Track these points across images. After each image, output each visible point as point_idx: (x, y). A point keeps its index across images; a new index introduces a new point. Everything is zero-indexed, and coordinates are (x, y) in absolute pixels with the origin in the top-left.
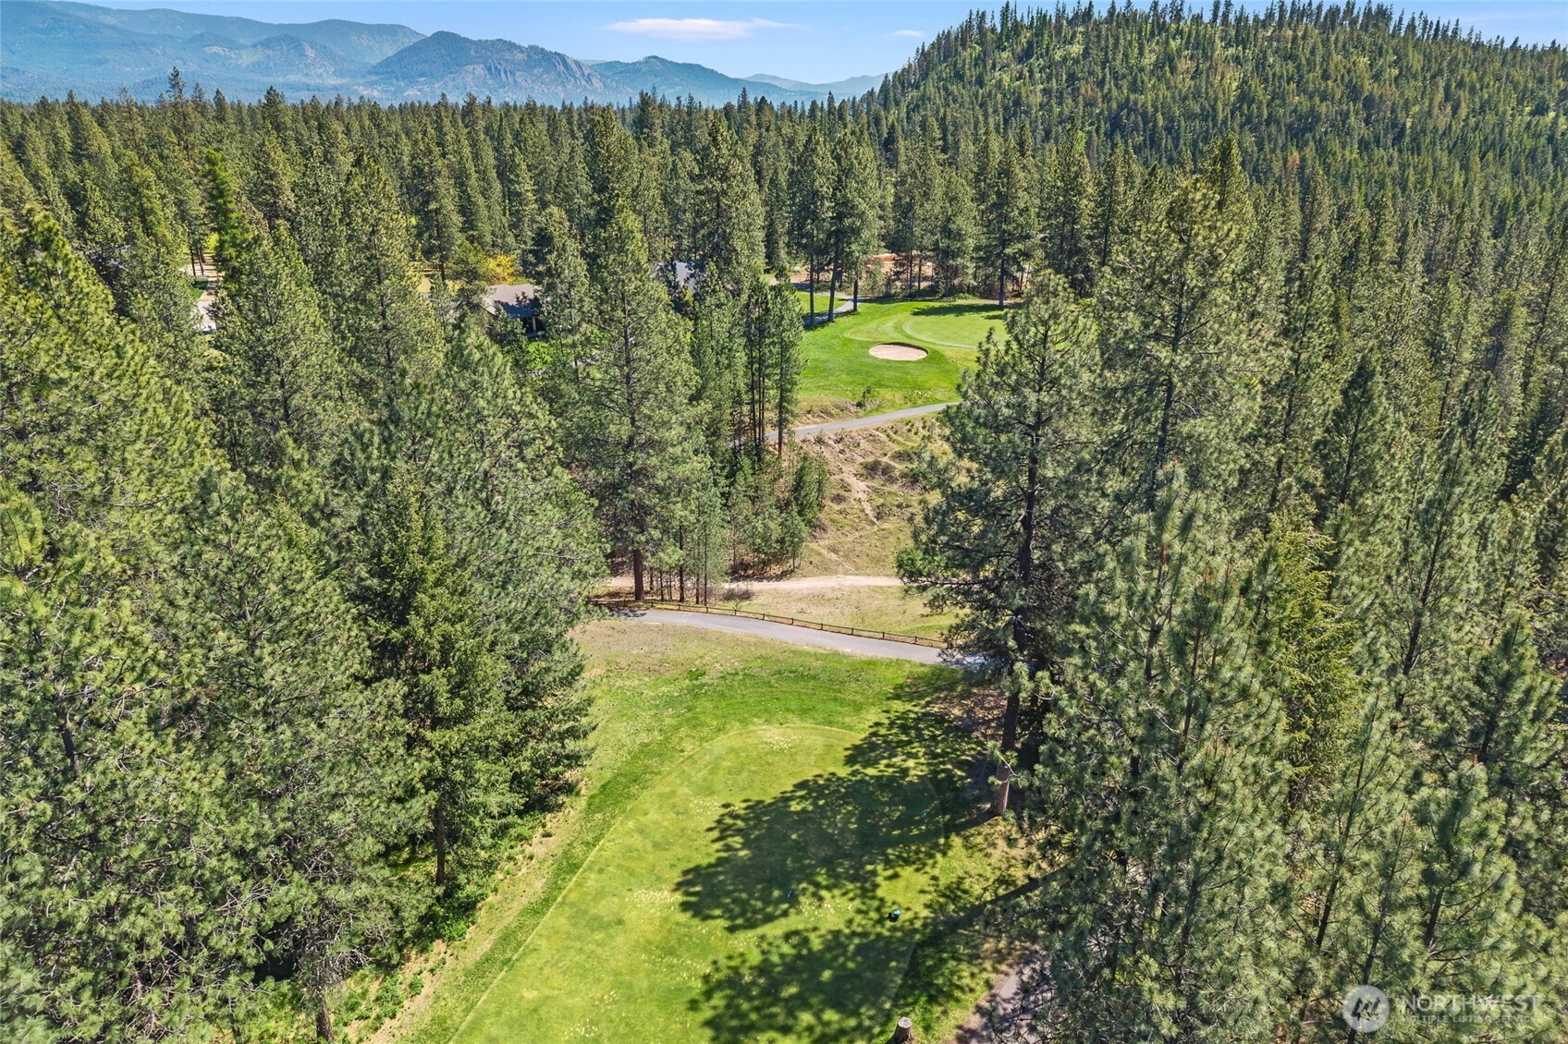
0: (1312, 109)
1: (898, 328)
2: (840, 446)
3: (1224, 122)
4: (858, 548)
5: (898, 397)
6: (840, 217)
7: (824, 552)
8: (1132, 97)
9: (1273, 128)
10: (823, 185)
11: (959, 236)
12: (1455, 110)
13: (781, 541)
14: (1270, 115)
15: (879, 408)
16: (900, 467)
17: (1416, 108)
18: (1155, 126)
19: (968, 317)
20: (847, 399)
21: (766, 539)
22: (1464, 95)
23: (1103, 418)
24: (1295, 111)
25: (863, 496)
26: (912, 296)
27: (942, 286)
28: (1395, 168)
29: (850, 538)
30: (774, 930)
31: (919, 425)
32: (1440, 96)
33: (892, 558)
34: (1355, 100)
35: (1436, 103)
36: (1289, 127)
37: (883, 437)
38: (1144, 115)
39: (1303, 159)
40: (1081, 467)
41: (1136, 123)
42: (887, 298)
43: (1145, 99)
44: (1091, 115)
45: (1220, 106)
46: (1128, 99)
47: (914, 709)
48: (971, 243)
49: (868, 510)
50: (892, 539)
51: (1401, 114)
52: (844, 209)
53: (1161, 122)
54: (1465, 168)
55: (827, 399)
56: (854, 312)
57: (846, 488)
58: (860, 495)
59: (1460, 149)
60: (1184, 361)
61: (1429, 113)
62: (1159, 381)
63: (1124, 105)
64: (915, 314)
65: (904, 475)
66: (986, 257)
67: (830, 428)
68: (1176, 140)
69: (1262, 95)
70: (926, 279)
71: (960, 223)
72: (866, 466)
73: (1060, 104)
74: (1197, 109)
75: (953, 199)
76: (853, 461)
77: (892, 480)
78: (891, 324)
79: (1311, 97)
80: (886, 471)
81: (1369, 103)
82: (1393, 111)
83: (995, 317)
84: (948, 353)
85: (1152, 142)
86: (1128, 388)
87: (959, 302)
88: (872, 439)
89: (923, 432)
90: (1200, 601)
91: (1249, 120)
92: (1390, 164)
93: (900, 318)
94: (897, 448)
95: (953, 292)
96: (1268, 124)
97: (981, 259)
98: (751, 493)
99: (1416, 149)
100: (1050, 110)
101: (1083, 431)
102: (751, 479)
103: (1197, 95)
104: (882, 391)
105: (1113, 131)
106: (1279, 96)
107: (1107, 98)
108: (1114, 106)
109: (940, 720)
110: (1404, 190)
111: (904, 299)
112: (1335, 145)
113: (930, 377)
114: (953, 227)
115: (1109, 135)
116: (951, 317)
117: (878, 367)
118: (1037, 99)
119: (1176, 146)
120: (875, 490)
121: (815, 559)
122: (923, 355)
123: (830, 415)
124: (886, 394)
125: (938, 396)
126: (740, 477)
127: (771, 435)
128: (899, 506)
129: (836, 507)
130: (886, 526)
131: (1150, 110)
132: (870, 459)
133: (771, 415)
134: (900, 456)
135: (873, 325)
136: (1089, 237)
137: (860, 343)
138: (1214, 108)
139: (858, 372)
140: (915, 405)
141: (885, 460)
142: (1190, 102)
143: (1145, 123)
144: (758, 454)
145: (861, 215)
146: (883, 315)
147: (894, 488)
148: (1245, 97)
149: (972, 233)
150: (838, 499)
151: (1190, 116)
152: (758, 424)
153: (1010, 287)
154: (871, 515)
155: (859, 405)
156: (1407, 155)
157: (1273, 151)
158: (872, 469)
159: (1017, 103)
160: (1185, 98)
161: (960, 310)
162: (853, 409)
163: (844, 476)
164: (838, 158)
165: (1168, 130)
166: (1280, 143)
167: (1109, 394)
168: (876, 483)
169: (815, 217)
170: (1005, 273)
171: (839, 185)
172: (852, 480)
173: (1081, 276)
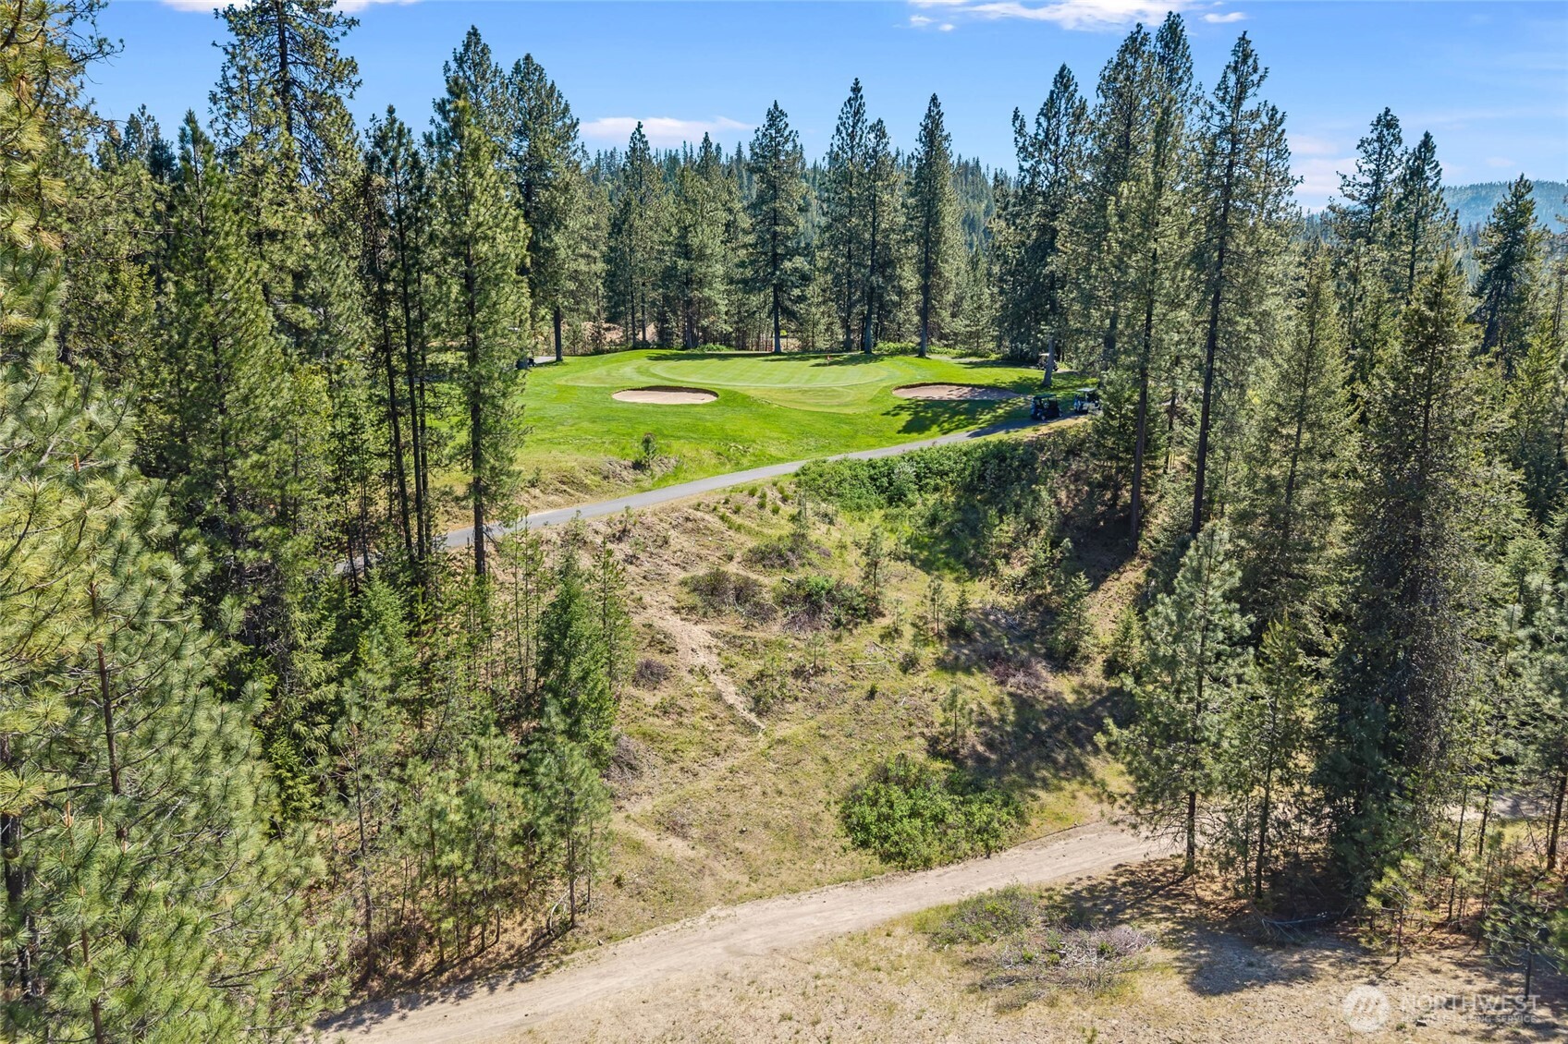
4: (735, 807)
5: (704, 454)
7: (647, 836)
13: (527, 835)
15: (677, 473)
16: (770, 582)
20: (609, 458)
21: (473, 839)
25: (709, 661)
29: (706, 782)
31: (772, 495)
33: (830, 820)
37: (713, 521)
49: (731, 694)
50: (810, 765)
55: (571, 460)
57: (662, 643)
58: (702, 659)
64: (659, 359)
65: (785, 600)
67: (597, 513)
72: (695, 586)
76: (662, 579)
77: (762, 614)
78: (628, 370)
80: (744, 593)
88: (690, 526)
89: (787, 511)
94: (752, 543)
98: (410, 690)
102: (405, 649)
120: (733, 641)
121: (628, 866)
122: (712, 400)
123: (584, 488)
124: (681, 449)
125: (776, 452)
126: (371, 647)
127: (454, 534)
128: (798, 673)
129: (651, 699)
130: (783, 730)
132: (701, 571)
133: (451, 478)
134: (762, 559)
135: (599, 371)
137: (590, 389)
140: (738, 467)
141: (733, 569)
144: (420, 579)
146: (609, 362)
147: (774, 630)
150: (650, 675)
152: (414, 505)
154: (740, 705)
155: (638, 466)
158: (710, 594)
162: (629, 475)
163: (651, 614)
168: (730, 625)
172: (673, 624)
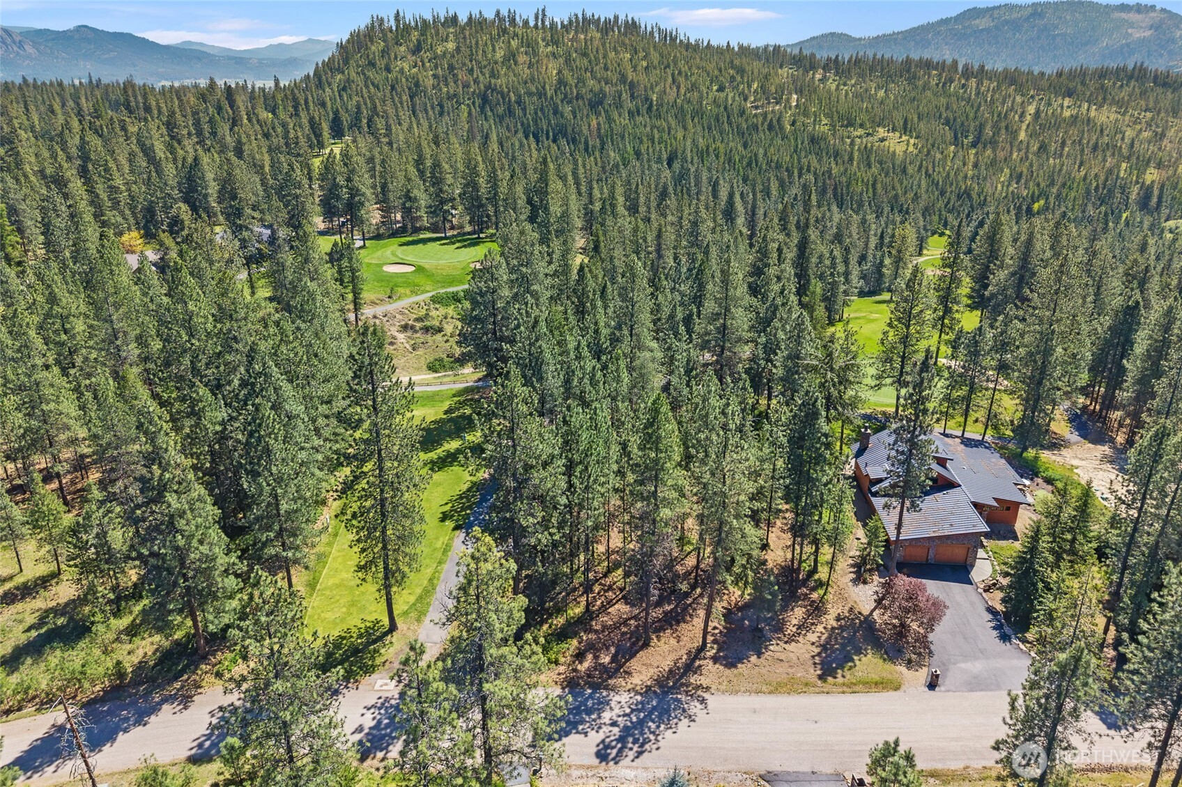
0: (601, 90)
1: (393, 254)
2: (386, 319)
3: (552, 98)
5: (408, 292)
6: (352, 196)
8: (493, 81)
9: (580, 102)
10: (341, 180)
11: (415, 200)
12: (678, 88)
14: (578, 94)
15: (400, 298)
16: (418, 325)
17: (658, 88)
18: (510, 101)
19: (430, 245)
20: (382, 296)
22: (681, 80)
23: (511, 288)
24: (591, 91)
25: (404, 341)
26: (394, 234)
27: (409, 226)
28: (648, 129)
30: (440, 451)
31: (423, 304)
32: (670, 80)
33: (425, 367)
34: (625, 83)
35: (667, 86)
36: (590, 101)
37: (407, 312)
38: (502, 93)
39: (599, 124)
40: (508, 303)
41: (498, 100)
42: (378, 237)
43: (500, 82)
44: (468, 94)
45: (547, 87)
46: (490, 82)
47: (462, 399)
48: (423, 203)
49: (408, 347)
50: (422, 358)
51: (650, 93)
52: (354, 192)
53: (513, 99)
54: (685, 128)
55: (374, 296)
56: (363, 247)
57: (394, 338)
58: (402, 341)
59: (680, 116)
60: (529, 271)
61: (665, 92)
62: (523, 276)
63: (488, 87)
64: (401, 245)
65: (421, 329)
66: (433, 211)
67: (379, 310)
68: (524, 110)
69: (572, 82)
70: (399, 222)
71: (415, 193)
72: (402, 326)
73: (447, 85)
74: (534, 90)
75: (409, 180)
76: (395, 325)
77: (416, 332)
78: (388, 253)
79: (600, 82)
80: (412, 327)
81: (632, 86)
82: (645, 91)
83: (444, 244)
84: (427, 266)
85: (510, 112)
86: (517, 279)
87: (422, 236)
88: (401, 313)
89: (425, 307)
90: (535, 318)
91: (566, 96)
92: (645, 126)
93: (391, 248)
94: (415, 316)
95: (416, 230)
96: (577, 99)
97: (431, 212)
99: (659, 117)
100: (440, 90)
101: (506, 292)
103: (532, 80)
104: (399, 289)
105: (484, 104)
106: (581, 81)
107: (476, 81)
108: (482, 87)
109: (472, 400)
110: (653, 142)
111: (390, 237)
112: (615, 115)
113: (420, 279)
114: (412, 195)
115: (482, 108)
116: (420, 246)
117: (391, 277)
118: (430, 82)
119: (525, 115)
120: (409, 337)
122: (413, 268)
123: (377, 304)
124: (401, 290)
125: (428, 289)
128: (423, 342)
129: (392, 348)
130: (418, 353)
131: (506, 90)
132: (403, 323)
134: (417, 320)
135: (379, 253)
136: (487, 199)
137: (376, 264)
138: (544, 88)
139: (382, 281)
140: (417, 294)
141: (410, 322)
142: (529, 85)
143: (504, 99)
145: (363, 194)
146: (382, 247)
147: (418, 335)
148: (561, 82)
149: (423, 199)
150: (392, 344)
151: (530, 94)
153: (448, 226)
154: (410, 350)
155: (390, 297)
156: (654, 120)
157: (582, 119)
158: (405, 328)
159: (417, 84)
160: (526, 83)
161: (424, 241)
162: (387, 300)
163: (392, 332)
164: (346, 164)
165: (519, 103)
166: (585, 113)
167: (512, 281)
168: (409, 334)
169: (338, 198)
170: (445, 219)
171: (349, 180)
172: (396, 334)
173: (485, 219)
